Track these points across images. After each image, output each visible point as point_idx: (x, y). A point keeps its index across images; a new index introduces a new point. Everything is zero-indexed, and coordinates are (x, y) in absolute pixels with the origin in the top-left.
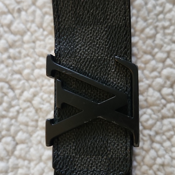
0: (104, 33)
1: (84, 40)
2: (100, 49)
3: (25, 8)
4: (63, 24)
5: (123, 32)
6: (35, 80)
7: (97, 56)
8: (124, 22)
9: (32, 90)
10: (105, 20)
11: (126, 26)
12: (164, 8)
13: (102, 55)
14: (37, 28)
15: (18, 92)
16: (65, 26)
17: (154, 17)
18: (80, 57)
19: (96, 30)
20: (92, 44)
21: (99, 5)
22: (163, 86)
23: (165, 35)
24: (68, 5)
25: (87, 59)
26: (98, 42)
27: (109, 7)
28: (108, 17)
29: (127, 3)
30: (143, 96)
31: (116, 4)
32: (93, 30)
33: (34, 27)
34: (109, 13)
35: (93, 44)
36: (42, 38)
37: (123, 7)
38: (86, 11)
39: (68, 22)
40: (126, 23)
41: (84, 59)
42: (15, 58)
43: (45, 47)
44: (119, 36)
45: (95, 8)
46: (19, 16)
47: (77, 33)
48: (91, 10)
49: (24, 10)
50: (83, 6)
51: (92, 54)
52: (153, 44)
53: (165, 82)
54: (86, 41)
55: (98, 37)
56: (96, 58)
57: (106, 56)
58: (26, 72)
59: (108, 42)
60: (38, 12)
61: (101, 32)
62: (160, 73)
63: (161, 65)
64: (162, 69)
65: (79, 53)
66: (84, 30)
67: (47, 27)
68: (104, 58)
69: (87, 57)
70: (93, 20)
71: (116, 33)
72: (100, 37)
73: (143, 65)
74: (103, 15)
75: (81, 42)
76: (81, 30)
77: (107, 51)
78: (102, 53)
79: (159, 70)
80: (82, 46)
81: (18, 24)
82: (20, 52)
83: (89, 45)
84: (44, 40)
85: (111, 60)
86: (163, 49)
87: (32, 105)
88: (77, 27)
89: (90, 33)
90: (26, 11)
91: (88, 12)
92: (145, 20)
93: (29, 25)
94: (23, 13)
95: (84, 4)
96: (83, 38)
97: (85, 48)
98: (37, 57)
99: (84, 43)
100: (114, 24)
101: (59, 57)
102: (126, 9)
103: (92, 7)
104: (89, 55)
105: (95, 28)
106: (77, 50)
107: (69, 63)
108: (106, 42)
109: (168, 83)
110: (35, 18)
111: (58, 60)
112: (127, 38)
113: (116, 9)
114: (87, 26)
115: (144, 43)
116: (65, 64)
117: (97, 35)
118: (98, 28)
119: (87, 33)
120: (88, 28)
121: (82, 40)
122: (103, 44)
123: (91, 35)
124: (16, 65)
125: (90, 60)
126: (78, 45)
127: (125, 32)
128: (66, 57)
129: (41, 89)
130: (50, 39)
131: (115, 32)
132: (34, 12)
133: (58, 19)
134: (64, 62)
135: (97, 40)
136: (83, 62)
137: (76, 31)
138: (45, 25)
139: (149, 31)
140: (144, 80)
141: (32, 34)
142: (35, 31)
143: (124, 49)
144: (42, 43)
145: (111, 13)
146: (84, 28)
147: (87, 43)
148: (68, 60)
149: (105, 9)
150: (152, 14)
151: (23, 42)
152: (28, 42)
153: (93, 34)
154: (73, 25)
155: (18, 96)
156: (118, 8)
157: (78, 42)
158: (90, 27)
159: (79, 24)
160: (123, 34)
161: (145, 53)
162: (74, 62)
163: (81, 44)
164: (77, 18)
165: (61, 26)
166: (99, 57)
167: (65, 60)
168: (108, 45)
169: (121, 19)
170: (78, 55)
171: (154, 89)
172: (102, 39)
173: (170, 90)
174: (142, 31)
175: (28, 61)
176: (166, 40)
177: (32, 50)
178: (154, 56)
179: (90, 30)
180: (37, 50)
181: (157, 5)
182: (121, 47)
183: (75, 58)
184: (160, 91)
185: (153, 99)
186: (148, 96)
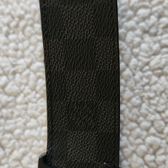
0: (95, 139)
1: (75, 144)
2: (90, 154)
3: (20, 71)
4: (56, 128)
5: (112, 140)
6: (25, 140)
7: (87, 160)
8: (113, 130)
9: (22, 150)
10: (96, 127)
11: (115, 134)
12: (150, 80)
13: (92, 160)
14: (30, 91)
15: (8, 151)
16: (57, 130)
17: (141, 88)
18: (71, 160)
19: (87, 136)
20: (82, 149)
21: (91, 113)
22: (146, 153)
23: (150, 105)
24: (62, 111)
25: (76, 162)
26: (89, 147)
27: (100, 116)
28: (99, 125)
29: (117, 114)
30: (127, 161)
31: (106, 113)
32: (84, 135)
33: (27, 89)
34: (100, 121)
35: (84, 148)
36: (34, 100)
37: (113, 117)
38: (78, 117)
39: (61, 126)
40: (115, 131)
41: (75, 162)
42: (7, 118)
43: (37, 109)
44: (108, 143)
45: (87, 115)
46: (14, 78)
47: (69, 137)
48: (83, 117)
49: (18, 73)
50: (76, 113)
51: (82, 158)
52: (138, 113)
53: (148, 150)
54: (77, 145)
55: (88, 142)
56: (85, 162)
57: (95, 161)
58: (17, 132)
59: (98, 148)
60: (32, 76)
61: (91, 138)
62: (143, 140)
63: (145, 133)
64: (146, 136)
65: (69, 156)
66: (75, 135)
67: (40, 90)
68: (94, 163)
69: (77, 160)
70: (84, 126)
71: (106, 139)
72: (91, 142)
73: (128, 132)
74: (94, 122)
75: (72, 146)
76: (73, 135)
77: (96, 156)
78: (92, 158)
79: (143, 137)
80: (73, 150)
81: (12, 85)
82: (12, 113)
83: (79, 149)
84: (36, 102)
85: (100, 165)
86: (148, 118)
87: (21, 164)
88: (69, 131)
89: (81, 138)
90: (21, 73)
91: (81, 118)
92: (132, 90)
93: (22, 87)
94: (18, 75)
95: (77, 111)
96: (75, 142)
97: (76, 152)
98: (28, 118)
99: (75, 147)
100: (104, 132)
101: (51, 158)
102: (116, 119)
103: (85, 114)
104: (79, 158)
105: (87, 134)
106: (68, 153)
107: (59, 165)
108: (95, 147)
109: (151, 150)
110: (29, 81)
111: (49, 161)
112: (115, 145)
113: (107, 118)
114: (79, 132)
115: (130, 111)
116: (56, 166)
117: (88, 140)
118: (89, 134)
119: (78, 137)
120: (80, 133)
121: (73, 144)
122: (93, 149)
123: (83, 140)
124: (8, 125)
125: (80, 163)
126: (69, 148)
127: (114, 139)
128: (57, 159)
129: (30, 149)
130: (42, 101)
131: (104, 139)
132: (28, 75)
133: (52, 122)
134: (55, 164)
135: (88, 145)
136: (73, 165)
137: (68, 134)
138: (38, 88)
139: (136, 101)
140: (129, 146)
141: (25, 96)
142: (28, 94)
143: (113, 155)
144: (34, 105)
145: (102, 121)
146: (76, 133)
147: (78, 147)
148: (59, 162)
149: (96, 117)
150: (139, 85)
151: (16, 104)
152: (21, 104)
153: (84, 139)
154: (65, 129)
155: (7, 154)
156: (108, 118)
157: (69, 146)
158: (81, 133)
159: (71, 129)
160: (112, 141)
161: (131, 120)
162: (65, 164)
163: (73, 147)
164: (70, 123)
165: (55, 129)
166: (89, 162)
167: (56, 162)
168: (98, 150)
169: (111, 127)
170: (69, 158)
171: (137, 155)
172: (92, 144)
173: (152, 158)
174: (129, 100)
175: (19, 121)
176: (151, 110)
177: (24, 112)
178: (138, 124)
179: (81, 136)
180: (29, 112)
181: (144, 76)
182: (110, 153)
183: (65, 161)
184: (143, 157)
185: (137, 165)
186: (132, 161)
